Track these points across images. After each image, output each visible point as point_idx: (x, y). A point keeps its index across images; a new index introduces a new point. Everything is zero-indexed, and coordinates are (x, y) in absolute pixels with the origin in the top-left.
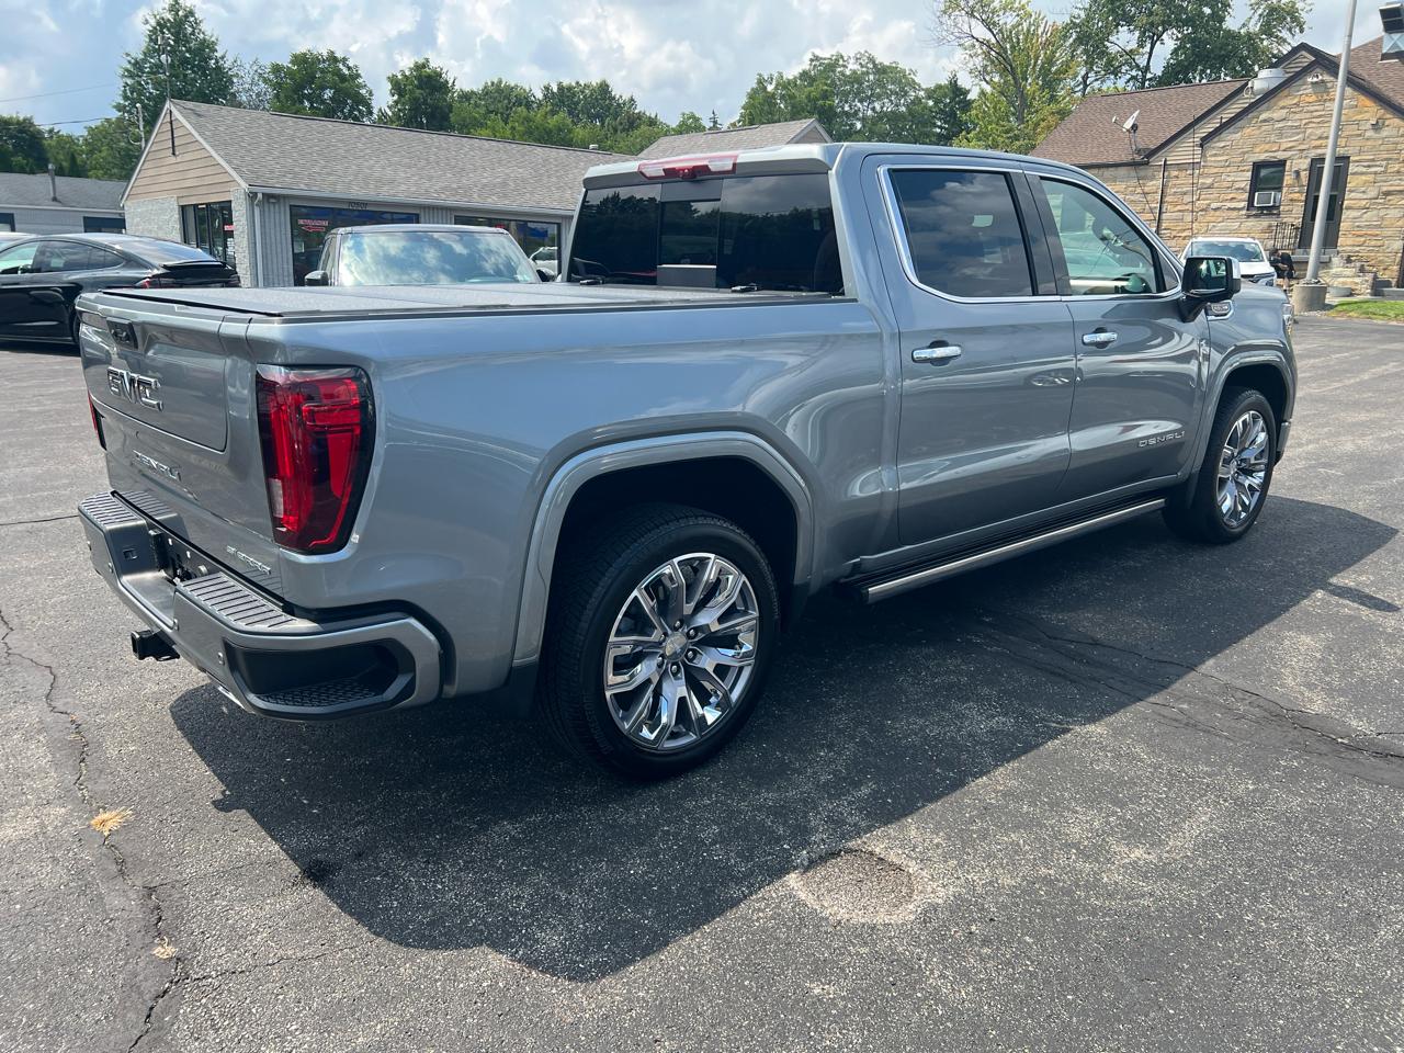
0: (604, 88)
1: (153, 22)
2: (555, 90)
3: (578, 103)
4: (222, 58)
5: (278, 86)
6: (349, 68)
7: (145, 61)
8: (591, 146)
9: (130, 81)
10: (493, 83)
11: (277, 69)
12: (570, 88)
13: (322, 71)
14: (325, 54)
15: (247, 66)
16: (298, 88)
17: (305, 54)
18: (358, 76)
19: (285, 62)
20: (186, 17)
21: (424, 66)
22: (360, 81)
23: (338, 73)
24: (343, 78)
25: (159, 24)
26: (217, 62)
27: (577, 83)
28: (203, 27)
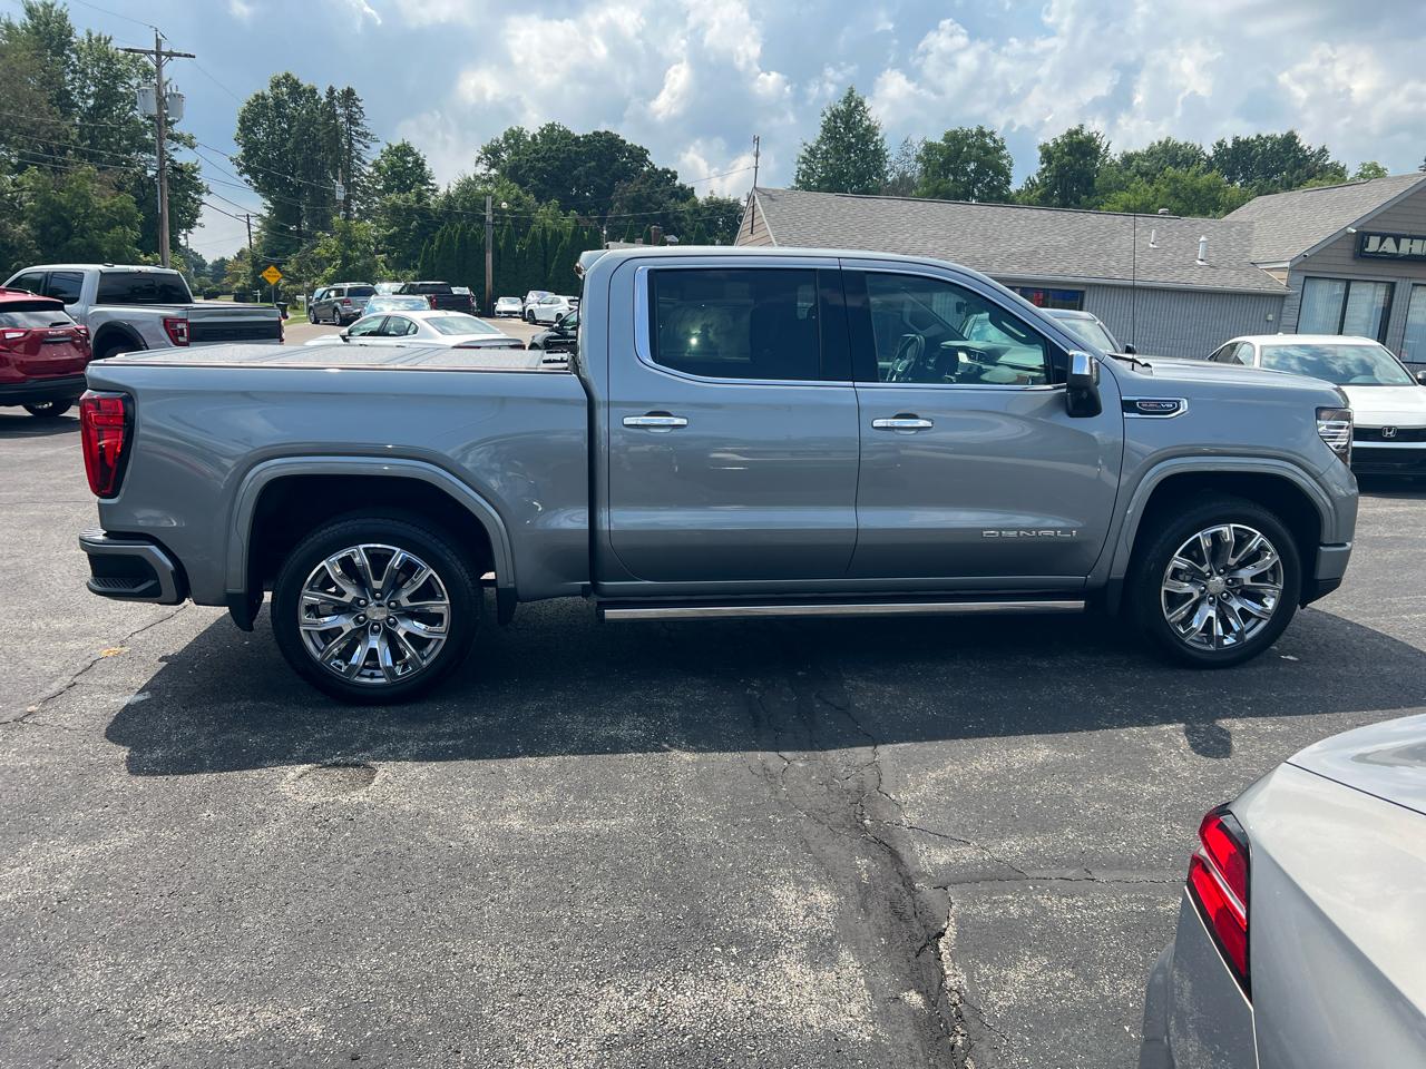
0: (1290, 139)
1: (828, 114)
2: (1229, 146)
3: (1254, 158)
4: (882, 140)
5: (927, 163)
6: (995, 141)
7: (818, 148)
8: (1161, 211)
9: (804, 166)
10: (1160, 143)
11: (930, 148)
12: (1246, 143)
13: (969, 146)
14: (975, 130)
15: (916, 145)
16: (947, 161)
17: (956, 132)
18: (1003, 148)
19: (938, 139)
20: (856, 106)
21: (1077, 132)
22: (1004, 152)
23: (984, 147)
24: (987, 151)
25: (833, 115)
26: (876, 145)
27: (1259, 136)
28: (870, 114)
